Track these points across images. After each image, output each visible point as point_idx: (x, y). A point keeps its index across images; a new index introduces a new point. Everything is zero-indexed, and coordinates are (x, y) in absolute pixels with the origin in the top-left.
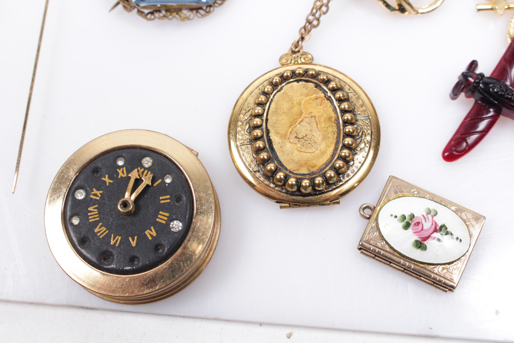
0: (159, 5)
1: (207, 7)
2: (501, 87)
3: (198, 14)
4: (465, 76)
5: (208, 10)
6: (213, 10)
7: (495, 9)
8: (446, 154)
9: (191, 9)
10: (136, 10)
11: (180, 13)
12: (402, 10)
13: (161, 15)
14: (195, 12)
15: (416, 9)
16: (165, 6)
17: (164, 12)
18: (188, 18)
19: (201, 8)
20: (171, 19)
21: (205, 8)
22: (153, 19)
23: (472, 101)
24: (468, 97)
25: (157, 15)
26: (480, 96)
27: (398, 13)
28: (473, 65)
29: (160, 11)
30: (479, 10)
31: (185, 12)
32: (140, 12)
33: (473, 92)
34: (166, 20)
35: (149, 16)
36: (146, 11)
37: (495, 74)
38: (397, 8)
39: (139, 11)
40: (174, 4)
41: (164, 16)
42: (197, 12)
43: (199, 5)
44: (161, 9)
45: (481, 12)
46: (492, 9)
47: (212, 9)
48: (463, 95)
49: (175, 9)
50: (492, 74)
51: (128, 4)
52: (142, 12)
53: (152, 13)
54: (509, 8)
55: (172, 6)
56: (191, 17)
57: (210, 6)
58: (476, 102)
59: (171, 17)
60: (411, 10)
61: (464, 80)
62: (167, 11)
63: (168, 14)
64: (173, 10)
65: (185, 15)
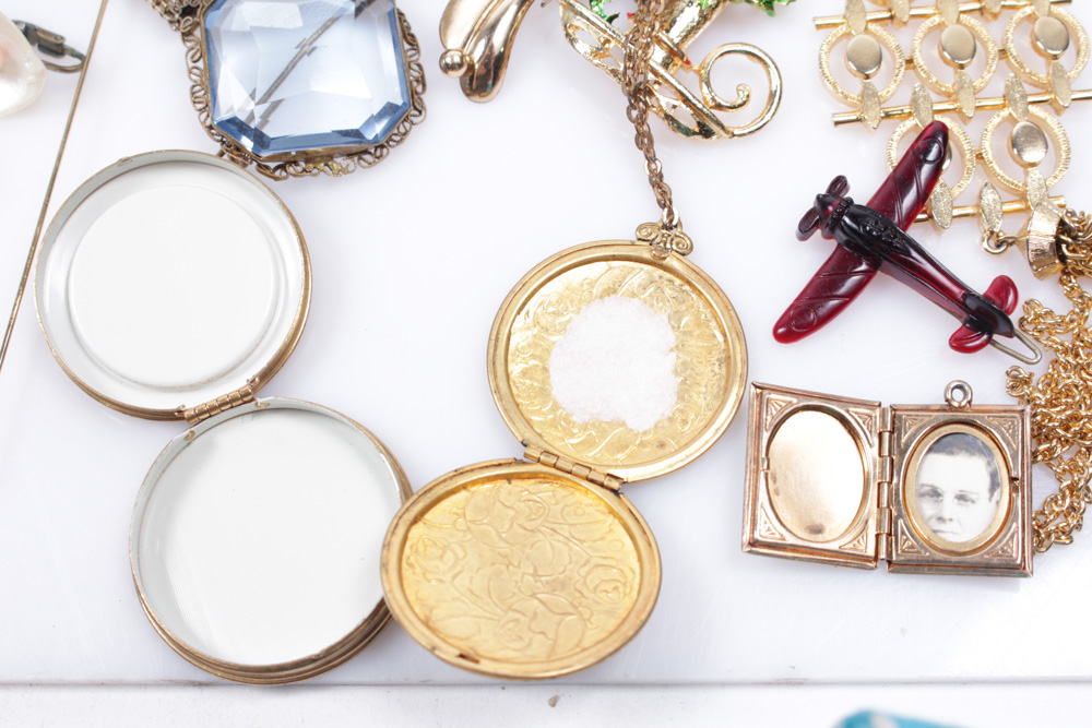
0: (293, 153)
1: (376, 148)
2: (876, 223)
3: (361, 162)
4: (822, 201)
5: (378, 153)
6: (388, 153)
7: (865, 119)
8: (781, 330)
9: (350, 155)
10: (255, 164)
11: (330, 163)
12: (706, 133)
13: (299, 169)
14: (356, 158)
15: (731, 130)
16: (305, 153)
17: (303, 164)
18: (345, 171)
19: (366, 152)
20: (315, 175)
21: (372, 151)
22: (285, 178)
23: (832, 245)
24: (827, 237)
25: (291, 169)
26: (844, 238)
27: (699, 137)
28: (839, 184)
29: (296, 163)
30: (837, 123)
31: (340, 161)
32: (262, 168)
33: (832, 229)
34: (307, 178)
35: (277, 173)
36: (272, 165)
37: (876, 202)
38: (697, 130)
39: (259, 165)
40: (320, 149)
41: (304, 170)
42: (360, 158)
43: (364, 147)
44: (297, 159)
45: (840, 126)
46: (858, 120)
47: (385, 150)
48: (818, 232)
49: (322, 157)
50: (870, 203)
51: (240, 156)
52: (267, 167)
53: (282, 167)
54: (888, 116)
55: (316, 152)
56: (350, 169)
57: (382, 147)
58: (839, 246)
59: (315, 171)
60: (722, 132)
61: (819, 208)
62: (307, 161)
63: (311, 165)
64: (318, 159)
65: (339, 164)
